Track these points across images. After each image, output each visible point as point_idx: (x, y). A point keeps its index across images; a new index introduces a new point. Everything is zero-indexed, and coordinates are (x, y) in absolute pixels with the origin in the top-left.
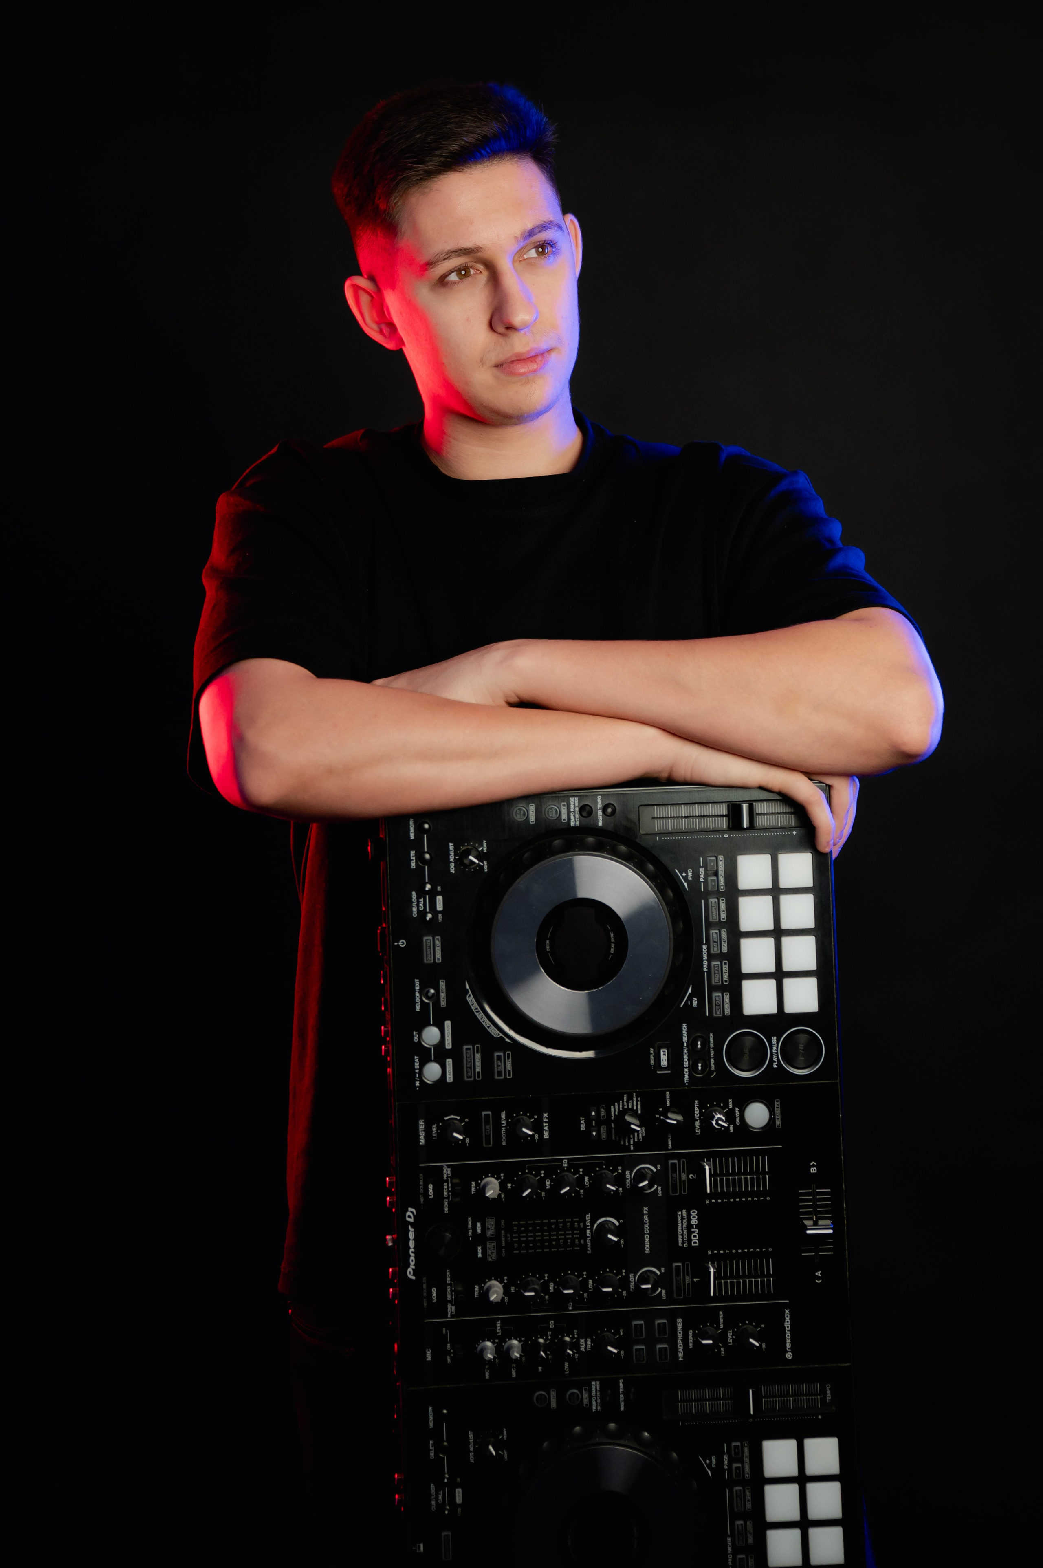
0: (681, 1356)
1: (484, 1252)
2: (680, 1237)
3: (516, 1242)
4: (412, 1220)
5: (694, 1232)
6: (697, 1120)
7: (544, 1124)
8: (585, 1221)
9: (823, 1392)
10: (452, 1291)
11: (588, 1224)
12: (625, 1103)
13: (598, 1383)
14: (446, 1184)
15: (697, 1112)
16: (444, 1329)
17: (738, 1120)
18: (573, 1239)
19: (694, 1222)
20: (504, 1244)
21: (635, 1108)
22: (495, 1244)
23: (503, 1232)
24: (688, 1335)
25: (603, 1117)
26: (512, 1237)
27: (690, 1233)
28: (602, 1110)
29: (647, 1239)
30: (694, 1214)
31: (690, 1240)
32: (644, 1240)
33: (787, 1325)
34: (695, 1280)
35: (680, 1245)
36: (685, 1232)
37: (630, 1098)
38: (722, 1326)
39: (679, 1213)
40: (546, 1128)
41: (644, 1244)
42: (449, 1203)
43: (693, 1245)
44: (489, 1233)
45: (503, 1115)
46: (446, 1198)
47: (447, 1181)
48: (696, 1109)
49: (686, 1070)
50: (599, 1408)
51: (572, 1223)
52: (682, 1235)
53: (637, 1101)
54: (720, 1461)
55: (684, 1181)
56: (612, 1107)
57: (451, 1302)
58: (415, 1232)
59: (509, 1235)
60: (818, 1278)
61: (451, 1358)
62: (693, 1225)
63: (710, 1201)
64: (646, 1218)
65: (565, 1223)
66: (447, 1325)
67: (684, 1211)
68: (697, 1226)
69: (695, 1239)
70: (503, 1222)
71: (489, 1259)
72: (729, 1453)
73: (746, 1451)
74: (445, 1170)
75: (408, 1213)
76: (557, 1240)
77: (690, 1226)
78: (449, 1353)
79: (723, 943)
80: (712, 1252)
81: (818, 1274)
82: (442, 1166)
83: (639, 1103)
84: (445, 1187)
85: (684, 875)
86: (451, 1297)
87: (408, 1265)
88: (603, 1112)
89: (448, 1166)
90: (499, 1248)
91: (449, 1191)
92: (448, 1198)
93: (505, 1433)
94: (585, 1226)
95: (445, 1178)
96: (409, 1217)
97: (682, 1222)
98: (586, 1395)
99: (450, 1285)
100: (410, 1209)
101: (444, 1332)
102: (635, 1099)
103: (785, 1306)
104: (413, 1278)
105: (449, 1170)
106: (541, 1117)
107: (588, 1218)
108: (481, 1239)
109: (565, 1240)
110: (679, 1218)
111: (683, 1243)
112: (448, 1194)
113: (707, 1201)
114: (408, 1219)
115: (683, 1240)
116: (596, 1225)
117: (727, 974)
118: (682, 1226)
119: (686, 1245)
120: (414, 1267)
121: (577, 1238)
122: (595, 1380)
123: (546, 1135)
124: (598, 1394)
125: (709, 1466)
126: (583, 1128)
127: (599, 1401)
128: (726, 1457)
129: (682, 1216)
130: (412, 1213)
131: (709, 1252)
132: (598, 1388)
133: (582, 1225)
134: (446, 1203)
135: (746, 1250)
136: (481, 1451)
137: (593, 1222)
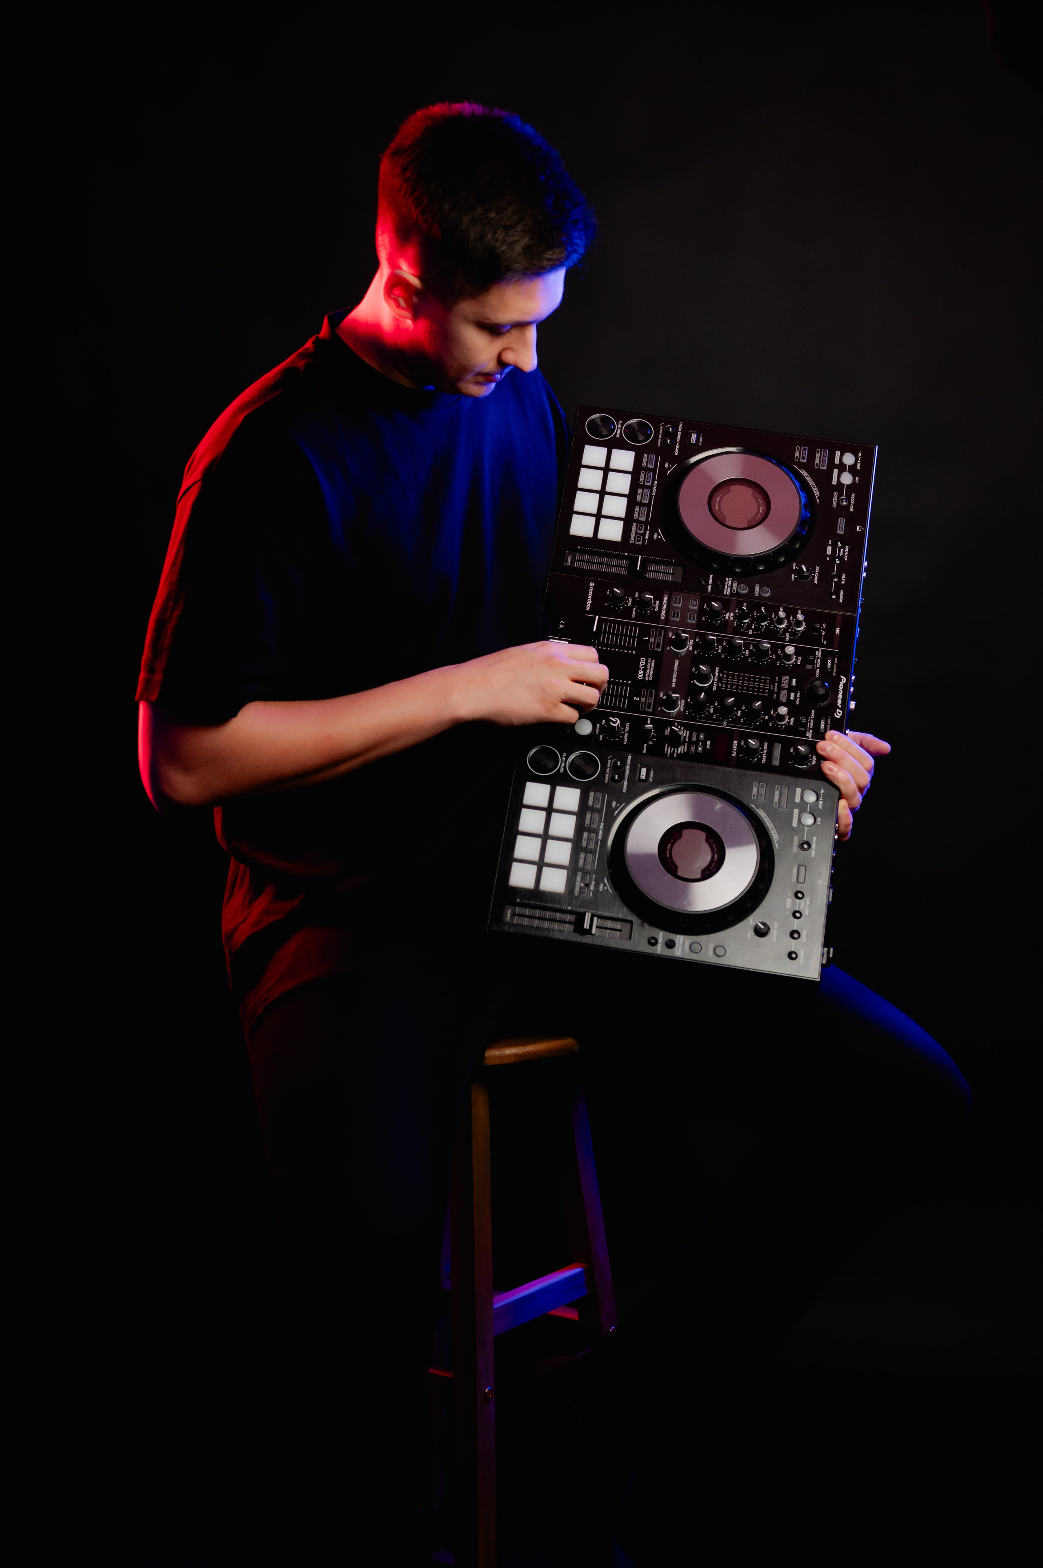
0: (666, 598)
1: (790, 682)
2: (653, 665)
3: (767, 684)
4: (838, 710)
5: (642, 666)
6: (627, 732)
7: (736, 750)
8: (717, 687)
9: (573, 562)
10: (817, 664)
11: (715, 685)
12: (676, 751)
13: (725, 593)
14: (811, 727)
15: (626, 736)
16: (825, 643)
17: (598, 726)
18: (728, 677)
19: (641, 672)
20: (776, 684)
21: (669, 747)
22: (782, 685)
23: (776, 691)
24: (659, 608)
25: (693, 746)
26: (770, 687)
27: (646, 666)
28: (693, 751)
29: (676, 668)
30: (640, 677)
31: (646, 662)
32: (678, 668)
33: (589, 602)
34: (647, 638)
35: (654, 661)
36: (649, 667)
37: (672, 754)
38: (634, 609)
39: (651, 679)
40: (735, 747)
41: (679, 665)
42: (811, 716)
43: (645, 659)
44: (785, 692)
45: (764, 761)
46: (812, 719)
47: (810, 729)
48: (626, 739)
49: (629, 763)
50: (727, 579)
51: (726, 687)
52: (651, 666)
53: (667, 751)
54: (651, 536)
55: (643, 697)
56: (686, 751)
57: (818, 658)
58: (837, 703)
59: (772, 689)
60: (562, 624)
61: (822, 626)
62: (642, 670)
63: (627, 682)
64: (674, 681)
65: (732, 688)
66: (822, 645)
67: (647, 680)
68: (640, 669)
69: (643, 661)
70: (775, 697)
71: (788, 677)
72: (644, 539)
73: (632, 538)
74: (811, 735)
75: (840, 715)
76: (738, 679)
77: (645, 670)
78: (824, 629)
79: (586, 838)
80: (632, 652)
81: (561, 626)
82: (812, 738)
83: (666, 750)
84: (812, 725)
85: (606, 888)
86: (817, 661)
87: (844, 685)
88: (693, 749)
89: (808, 737)
90: (780, 682)
91: (810, 722)
92: (811, 719)
93: (793, 579)
94: (718, 684)
95: (811, 731)
96: (839, 713)
97: (650, 673)
98: (735, 588)
99: (817, 668)
100: (839, 717)
101: (825, 641)
102: (669, 753)
103: (588, 612)
104: (841, 677)
105: (807, 735)
106: (737, 754)
107: (715, 688)
108: (790, 689)
109: (733, 678)
110: (651, 676)
111: (651, 661)
112: (810, 721)
113: (629, 682)
114: (841, 712)
115: (651, 663)
116: (710, 683)
117: (587, 818)
118: (650, 671)
119: (650, 659)
120: (841, 682)
121: (725, 678)
122: (726, 595)
123: (735, 743)
124: (726, 587)
125: (659, 534)
126: (709, 742)
127: (726, 583)
128: (647, 537)
129: (649, 677)
130: (837, 714)
131: (634, 652)
132: (725, 590)
133: (720, 685)
134: (813, 716)
135: (608, 649)
136: (811, 570)
137: (712, 685)
